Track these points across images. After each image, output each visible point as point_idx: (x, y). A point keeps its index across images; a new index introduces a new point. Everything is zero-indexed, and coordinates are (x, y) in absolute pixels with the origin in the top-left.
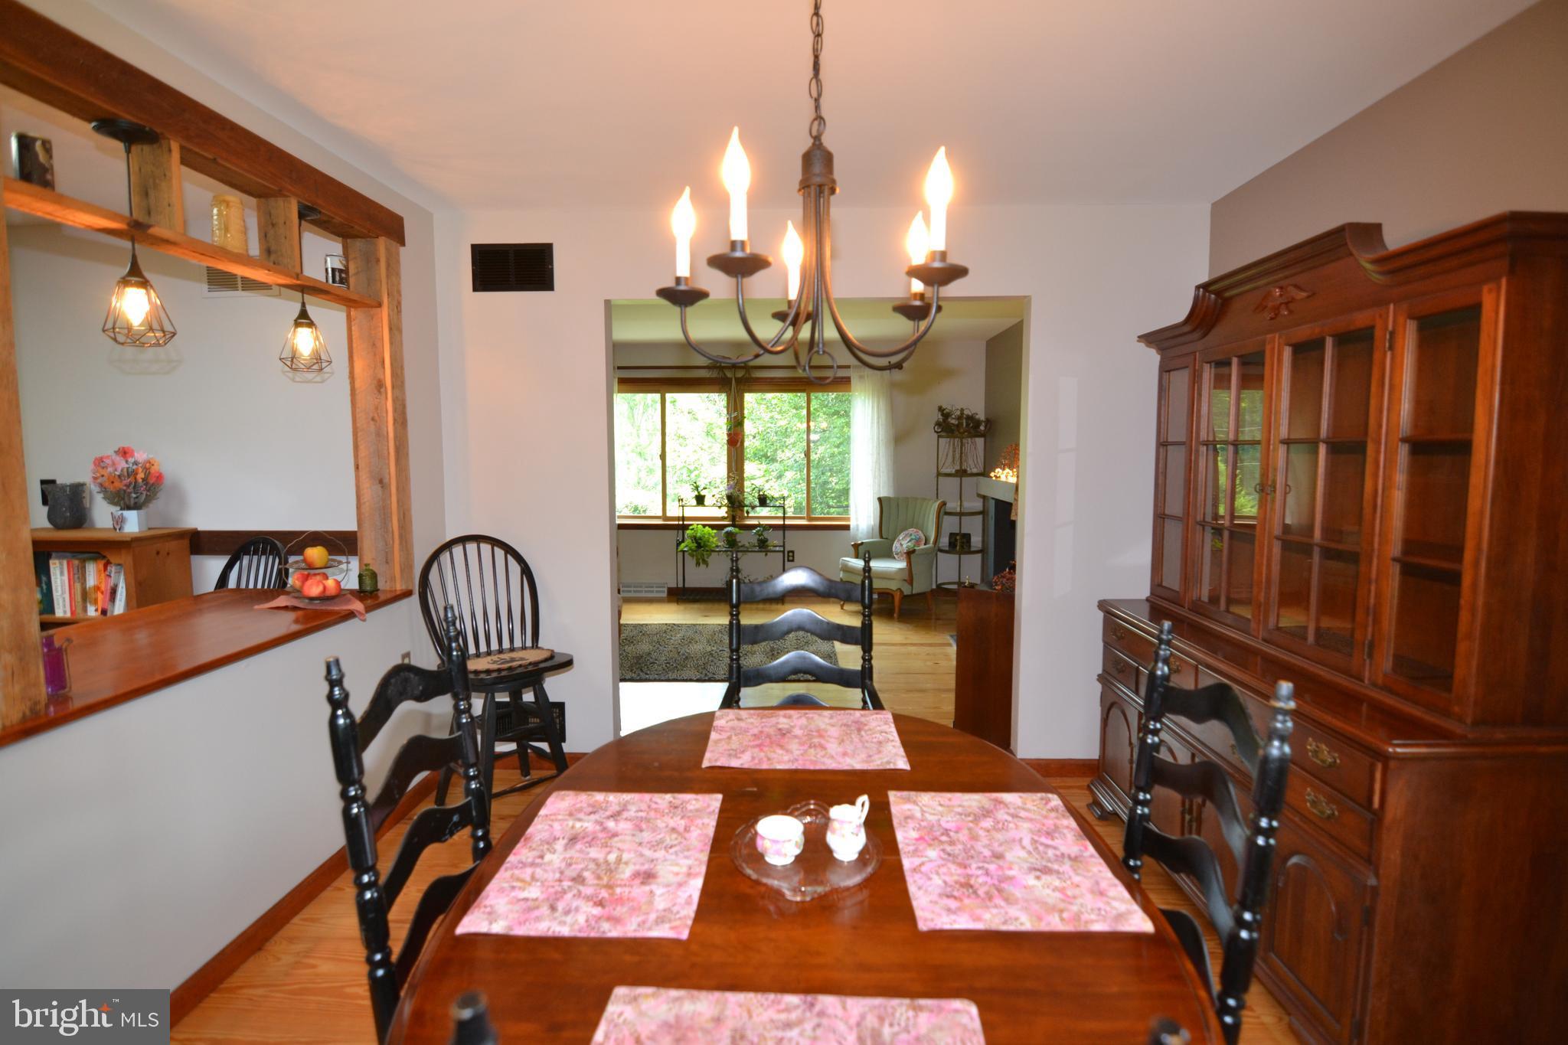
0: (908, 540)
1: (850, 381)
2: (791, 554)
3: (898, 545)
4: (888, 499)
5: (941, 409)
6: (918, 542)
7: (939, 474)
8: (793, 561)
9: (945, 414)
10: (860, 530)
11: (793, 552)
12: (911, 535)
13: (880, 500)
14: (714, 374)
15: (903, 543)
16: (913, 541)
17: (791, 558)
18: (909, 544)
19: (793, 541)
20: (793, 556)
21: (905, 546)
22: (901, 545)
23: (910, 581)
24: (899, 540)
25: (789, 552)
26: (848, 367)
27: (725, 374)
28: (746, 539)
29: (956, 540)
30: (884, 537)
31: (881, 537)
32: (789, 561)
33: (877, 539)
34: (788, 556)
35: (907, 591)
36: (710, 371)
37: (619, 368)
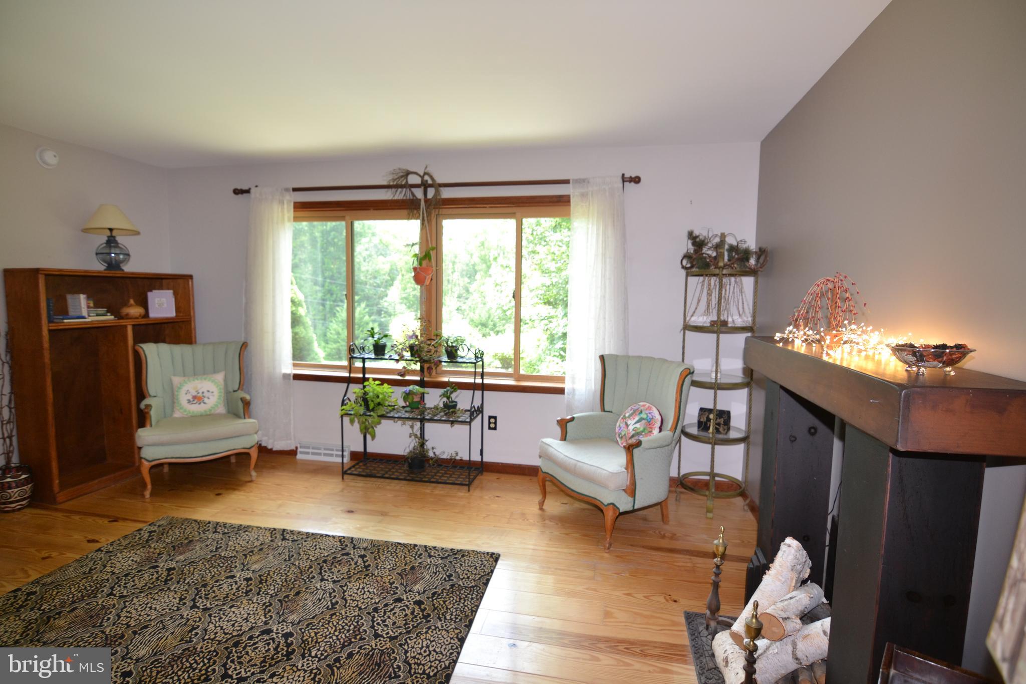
0: (637, 418)
1: (569, 201)
2: (492, 420)
3: (623, 425)
4: (615, 357)
5: (691, 236)
6: (650, 422)
7: (687, 327)
8: (495, 428)
9: (698, 243)
10: (576, 397)
11: (495, 418)
12: (641, 412)
13: (602, 358)
14: (399, 195)
15: (629, 422)
16: (643, 422)
17: (492, 426)
18: (638, 425)
19: (493, 403)
20: (495, 423)
21: (631, 428)
22: (627, 425)
23: (631, 491)
24: (624, 418)
25: (490, 417)
26: (566, 182)
27: (413, 195)
28: (434, 398)
29: (709, 420)
30: (606, 409)
31: (603, 410)
32: (490, 428)
33: (598, 412)
34: (490, 423)
35: (625, 504)
36: (396, 191)
37: (295, 190)
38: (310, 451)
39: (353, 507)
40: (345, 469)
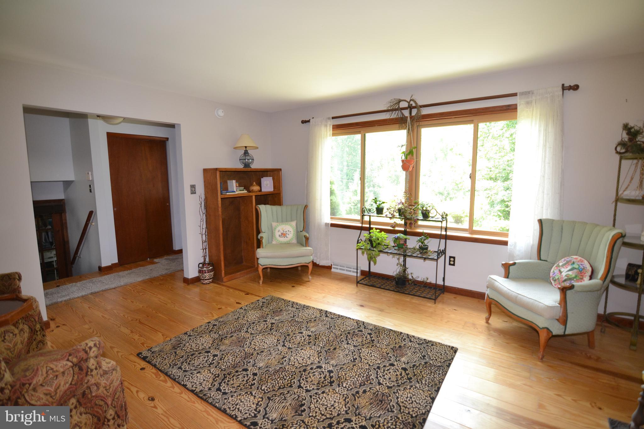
0: (569, 268)
1: (516, 109)
2: (452, 259)
3: (557, 271)
4: (551, 221)
5: (626, 127)
6: (581, 272)
7: (619, 200)
8: (454, 265)
10: (518, 248)
11: (454, 258)
12: (574, 263)
13: (540, 221)
14: (394, 115)
15: (562, 270)
16: (575, 270)
17: (452, 263)
18: (570, 273)
19: (453, 248)
20: (454, 261)
21: (564, 274)
22: (560, 272)
23: (564, 320)
24: (558, 266)
25: (450, 257)
26: (515, 95)
27: (403, 114)
28: (413, 243)
29: (636, 273)
30: (542, 258)
31: (539, 258)
32: (450, 264)
33: (535, 260)
34: (450, 261)
35: (557, 329)
36: (392, 113)
37: (333, 118)
38: (339, 267)
39: (363, 303)
40: (358, 280)
